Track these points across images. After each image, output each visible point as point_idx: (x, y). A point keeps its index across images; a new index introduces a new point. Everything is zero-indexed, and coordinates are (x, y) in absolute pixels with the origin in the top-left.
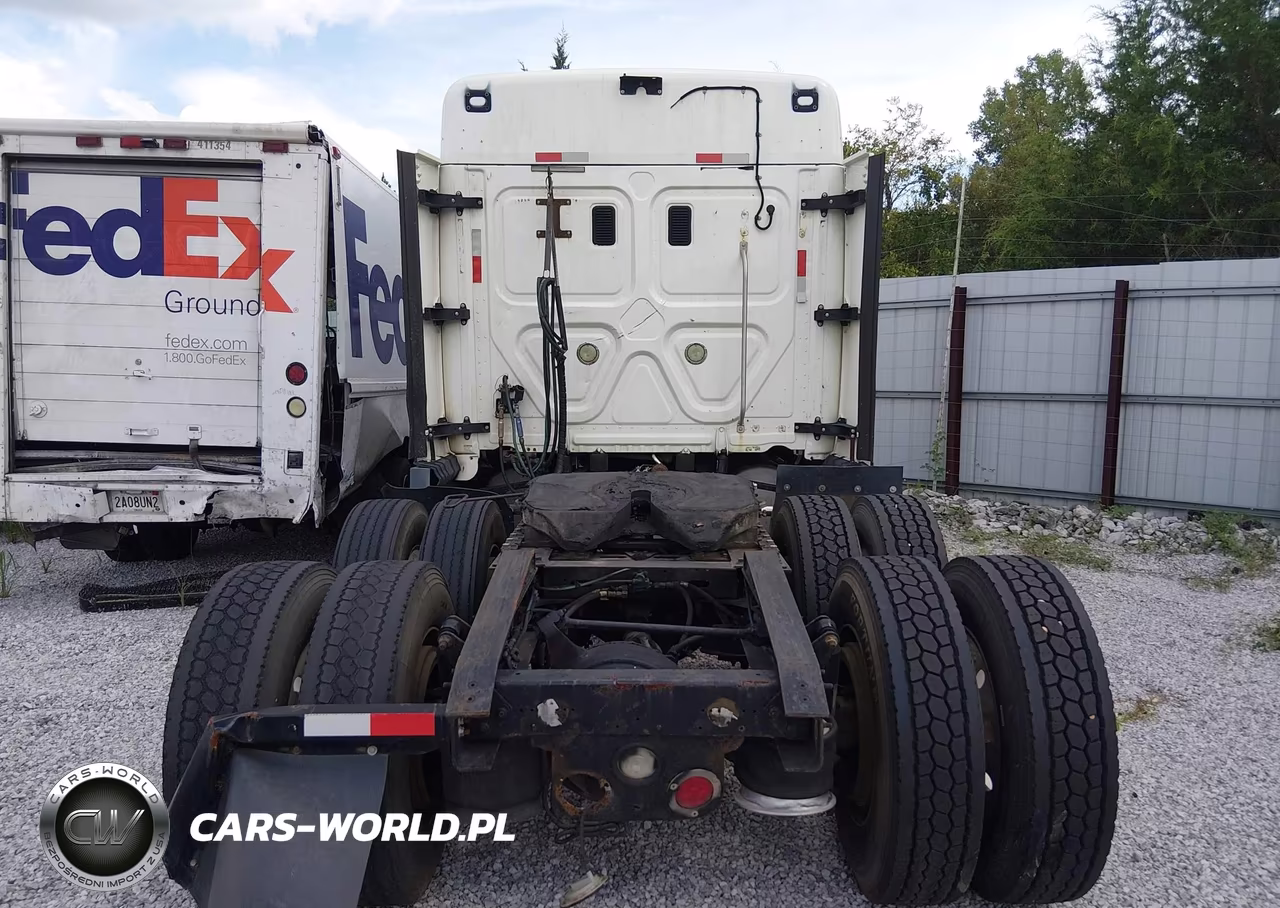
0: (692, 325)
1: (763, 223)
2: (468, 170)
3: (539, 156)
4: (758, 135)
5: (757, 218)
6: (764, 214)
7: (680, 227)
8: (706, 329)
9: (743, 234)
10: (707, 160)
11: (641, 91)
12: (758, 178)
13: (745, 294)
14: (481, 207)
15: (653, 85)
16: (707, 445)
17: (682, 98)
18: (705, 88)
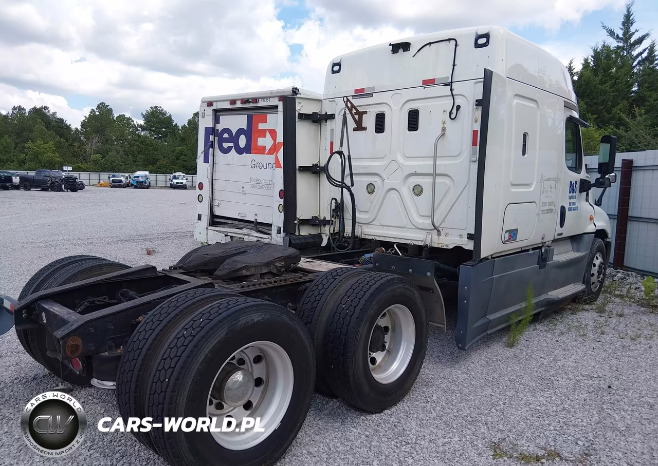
0: (415, 174)
1: (453, 116)
2: (331, 101)
3: (356, 91)
4: (454, 65)
5: (451, 113)
6: (454, 111)
7: (413, 121)
8: (423, 177)
9: (444, 123)
10: (428, 83)
11: (401, 51)
12: (451, 90)
13: (435, 157)
14: (334, 118)
15: (405, 46)
16: (422, 241)
17: (419, 51)
18: (430, 43)
